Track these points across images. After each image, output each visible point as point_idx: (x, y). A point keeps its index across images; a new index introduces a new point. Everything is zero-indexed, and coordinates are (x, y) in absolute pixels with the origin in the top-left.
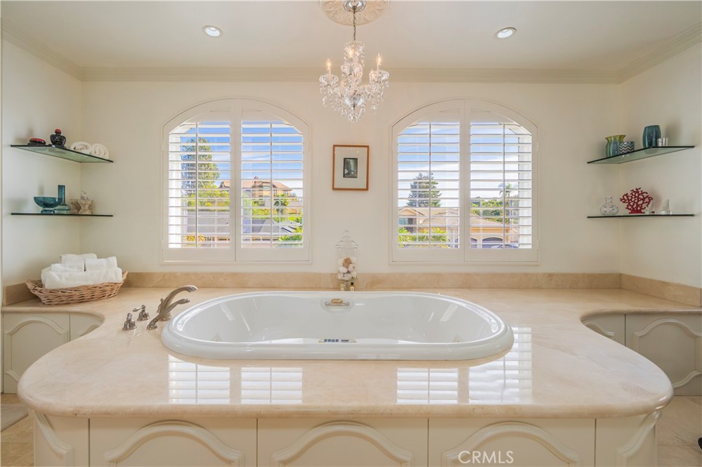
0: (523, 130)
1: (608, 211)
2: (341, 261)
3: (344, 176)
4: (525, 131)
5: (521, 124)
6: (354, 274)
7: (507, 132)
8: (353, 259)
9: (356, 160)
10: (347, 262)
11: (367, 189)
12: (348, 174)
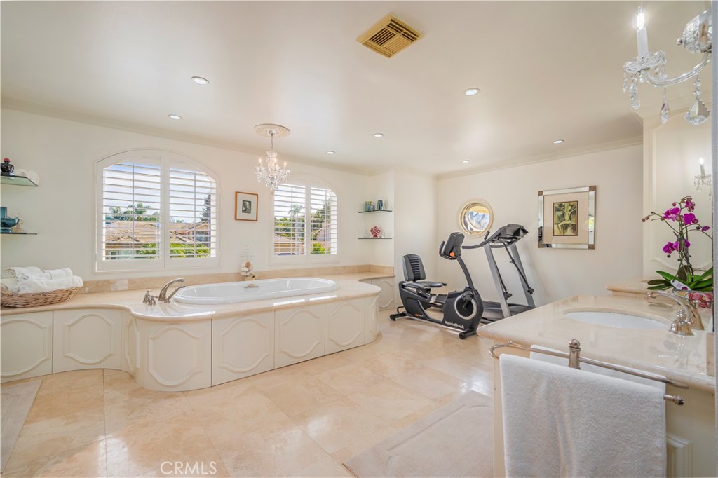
0: (333, 194)
1: (366, 236)
2: (244, 264)
3: (243, 212)
4: (335, 195)
5: (333, 191)
6: (252, 272)
7: (328, 194)
8: (251, 263)
9: (250, 202)
10: (248, 265)
11: (257, 220)
12: (245, 210)
